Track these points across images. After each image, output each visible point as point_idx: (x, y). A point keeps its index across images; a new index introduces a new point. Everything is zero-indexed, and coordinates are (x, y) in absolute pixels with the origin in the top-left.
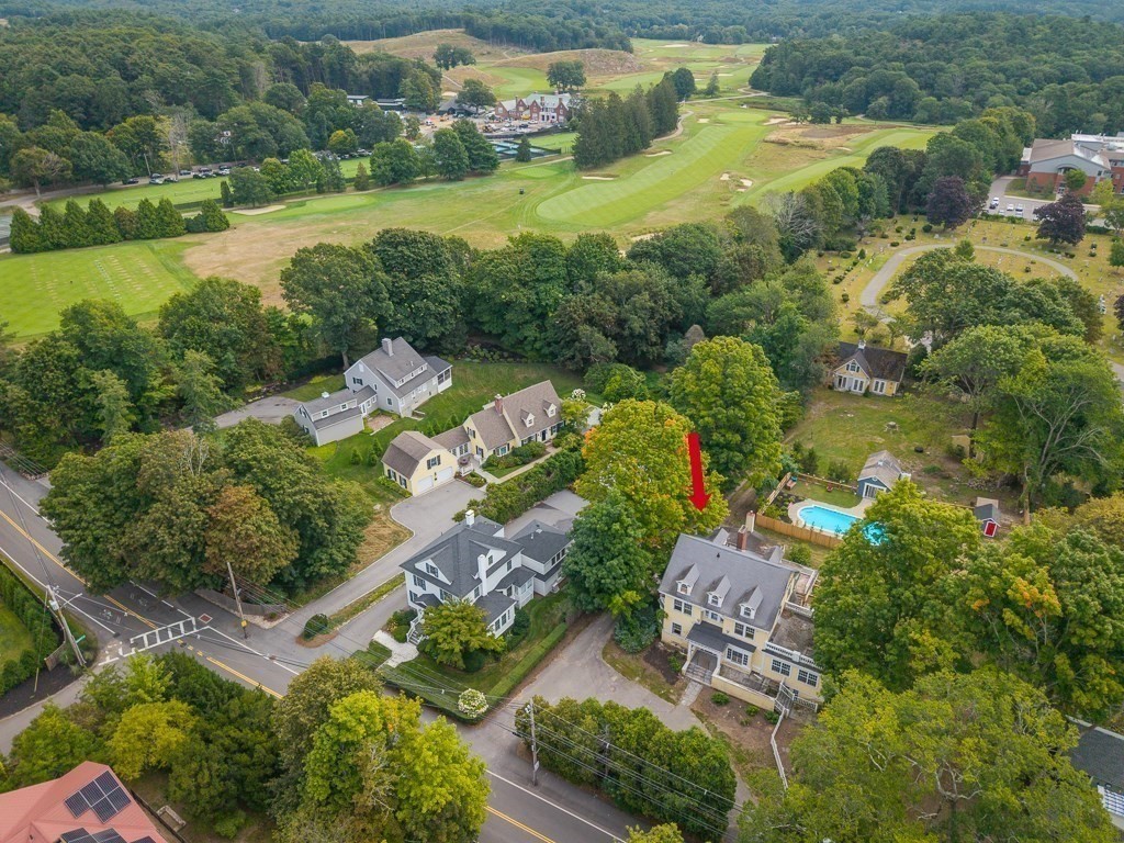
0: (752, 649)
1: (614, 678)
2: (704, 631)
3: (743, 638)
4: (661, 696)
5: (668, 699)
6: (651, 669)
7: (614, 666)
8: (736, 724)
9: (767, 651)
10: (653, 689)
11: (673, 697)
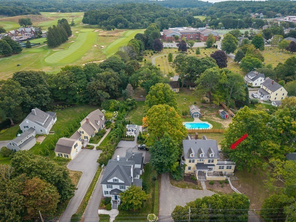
0: (214, 165)
1: (181, 190)
2: (199, 166)
3: (211, 163)
4: (197, 189)
5: (200, 189)
6: (189, 183)
7: (178, 187)
8: (220, 188)
9: (217, 164)
10: (193, 188)
11: (200, 188)
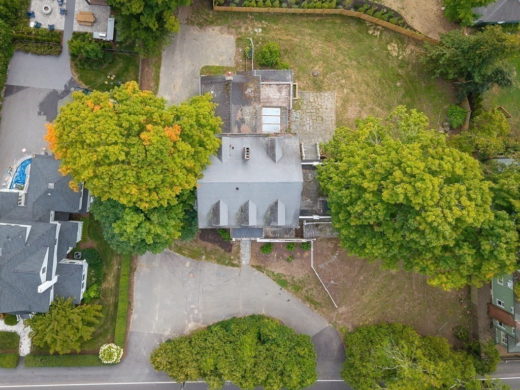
1: (188, 264)
5: (233, 265)
6: (210, 246)
7: (182, 254)
8: (284, 263)
10: (218, 262)
11: (235, 262)
